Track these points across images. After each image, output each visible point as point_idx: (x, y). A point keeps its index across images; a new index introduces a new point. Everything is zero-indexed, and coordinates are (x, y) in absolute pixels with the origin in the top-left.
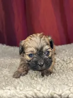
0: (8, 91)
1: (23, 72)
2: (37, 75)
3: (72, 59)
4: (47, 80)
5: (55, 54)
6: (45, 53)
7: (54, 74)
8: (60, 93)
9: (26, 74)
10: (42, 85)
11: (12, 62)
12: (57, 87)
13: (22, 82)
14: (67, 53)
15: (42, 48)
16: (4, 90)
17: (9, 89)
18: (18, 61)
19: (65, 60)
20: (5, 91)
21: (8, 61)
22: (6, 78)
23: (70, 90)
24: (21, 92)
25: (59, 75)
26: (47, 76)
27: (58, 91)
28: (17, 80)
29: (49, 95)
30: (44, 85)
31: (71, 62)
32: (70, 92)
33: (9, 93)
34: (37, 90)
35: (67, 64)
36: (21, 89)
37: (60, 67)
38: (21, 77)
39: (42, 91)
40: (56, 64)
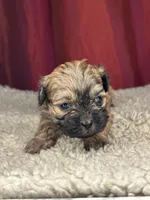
0: (15, 178)
1: (47, 140)
2: (74, 148)
3: (148, 116)
4: (97, 158)
5: (112, 106)
6: (94, 101)
7: (111, 147)
8: (124, 184)
9: (53, 145)
10: (86, 167)
11: (23, 121)
12: (117, 171)
13: (44, 161)
14: (136, 104)
15: (88, 90)
16: (7, 176)
17: (18, 176)
18: (34, 120)
19: (134, 118)
20: (10, 178)
21: (15, 119)
22: (10, 154)
23: (144, 177)
24: (42, 182)
25: (121, 148)
26: (96, 149)
27: (120, 180)
28: (33, 158)
29: (102, 186)
30: (91, 168)
31: (146, 121)
32: (144, 181)
33: (17, 184)
34: (77, 177)
35: (136, 125)
36: (43, 175)
37: (123, 133)
38: (42, 151)
39: (86, 179)
40: (114, 125)
